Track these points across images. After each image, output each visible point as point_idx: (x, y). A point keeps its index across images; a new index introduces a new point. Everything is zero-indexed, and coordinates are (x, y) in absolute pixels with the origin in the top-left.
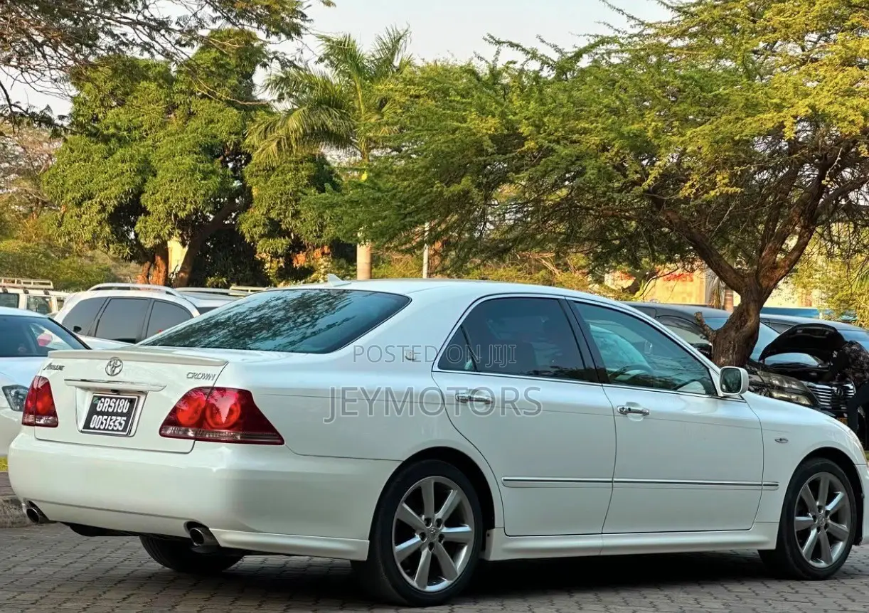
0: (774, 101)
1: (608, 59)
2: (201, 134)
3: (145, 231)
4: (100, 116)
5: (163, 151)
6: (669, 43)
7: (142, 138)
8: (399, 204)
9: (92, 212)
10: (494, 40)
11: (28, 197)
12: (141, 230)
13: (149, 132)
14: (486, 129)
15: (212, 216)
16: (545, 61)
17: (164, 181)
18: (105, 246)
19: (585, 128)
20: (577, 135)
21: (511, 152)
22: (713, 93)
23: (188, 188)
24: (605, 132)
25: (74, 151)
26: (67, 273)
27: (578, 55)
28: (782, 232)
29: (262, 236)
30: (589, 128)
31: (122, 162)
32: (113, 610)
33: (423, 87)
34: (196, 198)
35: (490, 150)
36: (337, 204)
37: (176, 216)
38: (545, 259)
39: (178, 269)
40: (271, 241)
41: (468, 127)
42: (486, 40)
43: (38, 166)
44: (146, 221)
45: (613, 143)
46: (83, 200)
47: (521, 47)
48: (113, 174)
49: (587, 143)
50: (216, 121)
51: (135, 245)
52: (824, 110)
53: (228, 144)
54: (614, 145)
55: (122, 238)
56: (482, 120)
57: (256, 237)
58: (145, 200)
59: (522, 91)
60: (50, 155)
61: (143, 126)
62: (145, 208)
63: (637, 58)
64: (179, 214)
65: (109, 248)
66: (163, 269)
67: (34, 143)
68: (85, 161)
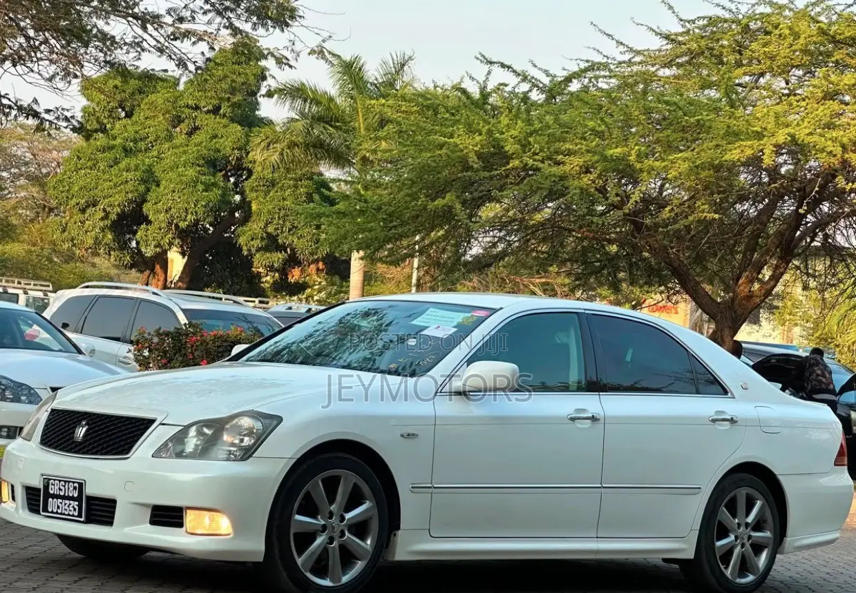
0: (755, 129)
1: (595, 82)
2: (205, 147)
3: (146, 240)
4: (108, 126)
5: (168, 162)
6: (656, 70)
7: (147, 150)
8: (385, 217)
9: (95, 218)
10: (486, 59)
11: (35, 202)
12: (142, 238)
13: (154, 144)
14: (472, 146)
15: (211, 229)
16: (535, 84)
17: (166, 191)
18: (106, 253)
19: (569, 149)
20: (561, 156)
21: (496, 170)
22: (696, 118)
23: (190, 199)
24: (589, 154)
25: (81, 159)
26: (70, 278)
27: (568, 80)
28: (760, 261)
29: (258, 250)
30: (573, 149)
31: (127, 171)
32: (62, 591)
33: (414, 104)
34: (197, 208)
35: (475, 166)
36: (323, 214)
37: (177, 226)
38: (533, 284)
39: (177, 278)
40: (268, 255)
41: (454, 142)
42: (478, 59)
43: (46, 173)
44: (148, 230)
45: (596, 165)
46: (88, 206)
47: (512, 68)
48: (117, 182)
49: (571, 164)
50: (220, 136)
51: (136, 254)
52: (803, 141)
53: (230, 158)
54: (597, 167)
55: (123, 246)
56: (469, 137)
57: (253, 250)
58: (147, 209)
59: (510, 111)
60: (58, 163)
61: (149, 137)
62: (147, 217)
63: (625, 85)
64: (180, 224)
65: (110, 255)
66: (162, 279)
67: (44, 151)
68: (91, 168)
